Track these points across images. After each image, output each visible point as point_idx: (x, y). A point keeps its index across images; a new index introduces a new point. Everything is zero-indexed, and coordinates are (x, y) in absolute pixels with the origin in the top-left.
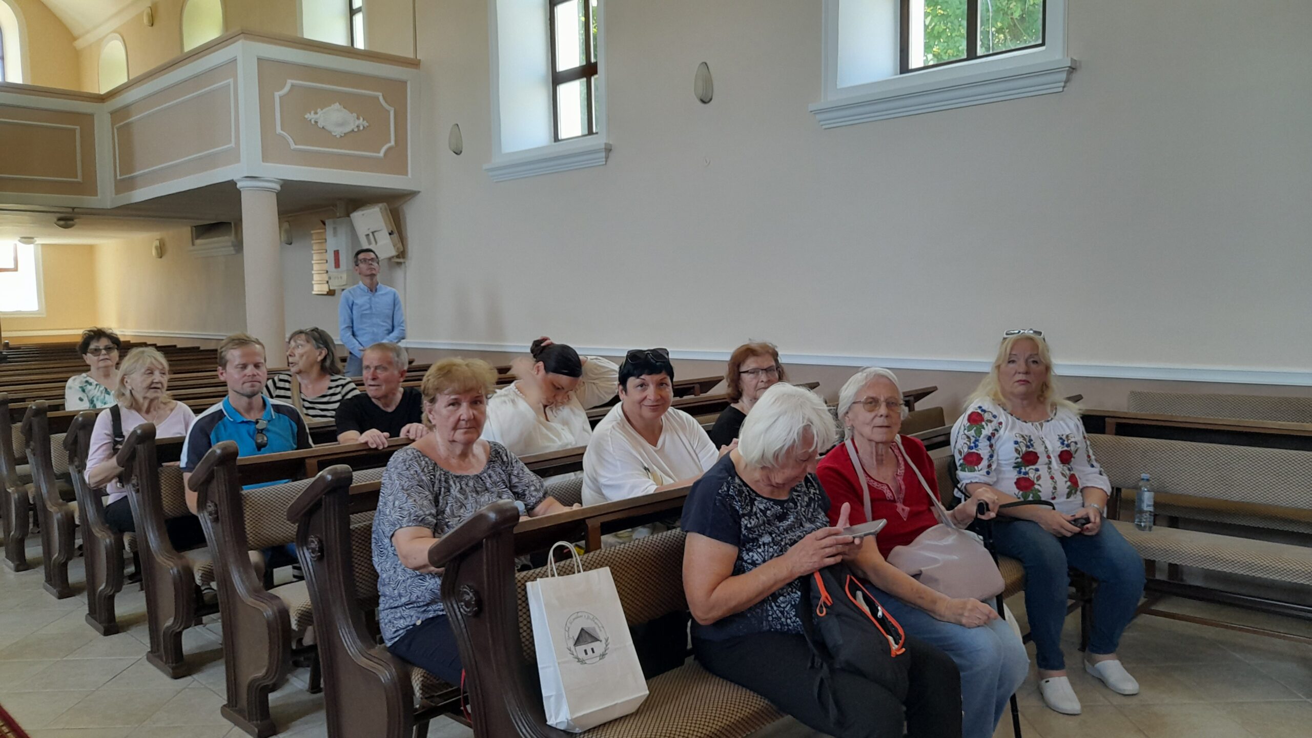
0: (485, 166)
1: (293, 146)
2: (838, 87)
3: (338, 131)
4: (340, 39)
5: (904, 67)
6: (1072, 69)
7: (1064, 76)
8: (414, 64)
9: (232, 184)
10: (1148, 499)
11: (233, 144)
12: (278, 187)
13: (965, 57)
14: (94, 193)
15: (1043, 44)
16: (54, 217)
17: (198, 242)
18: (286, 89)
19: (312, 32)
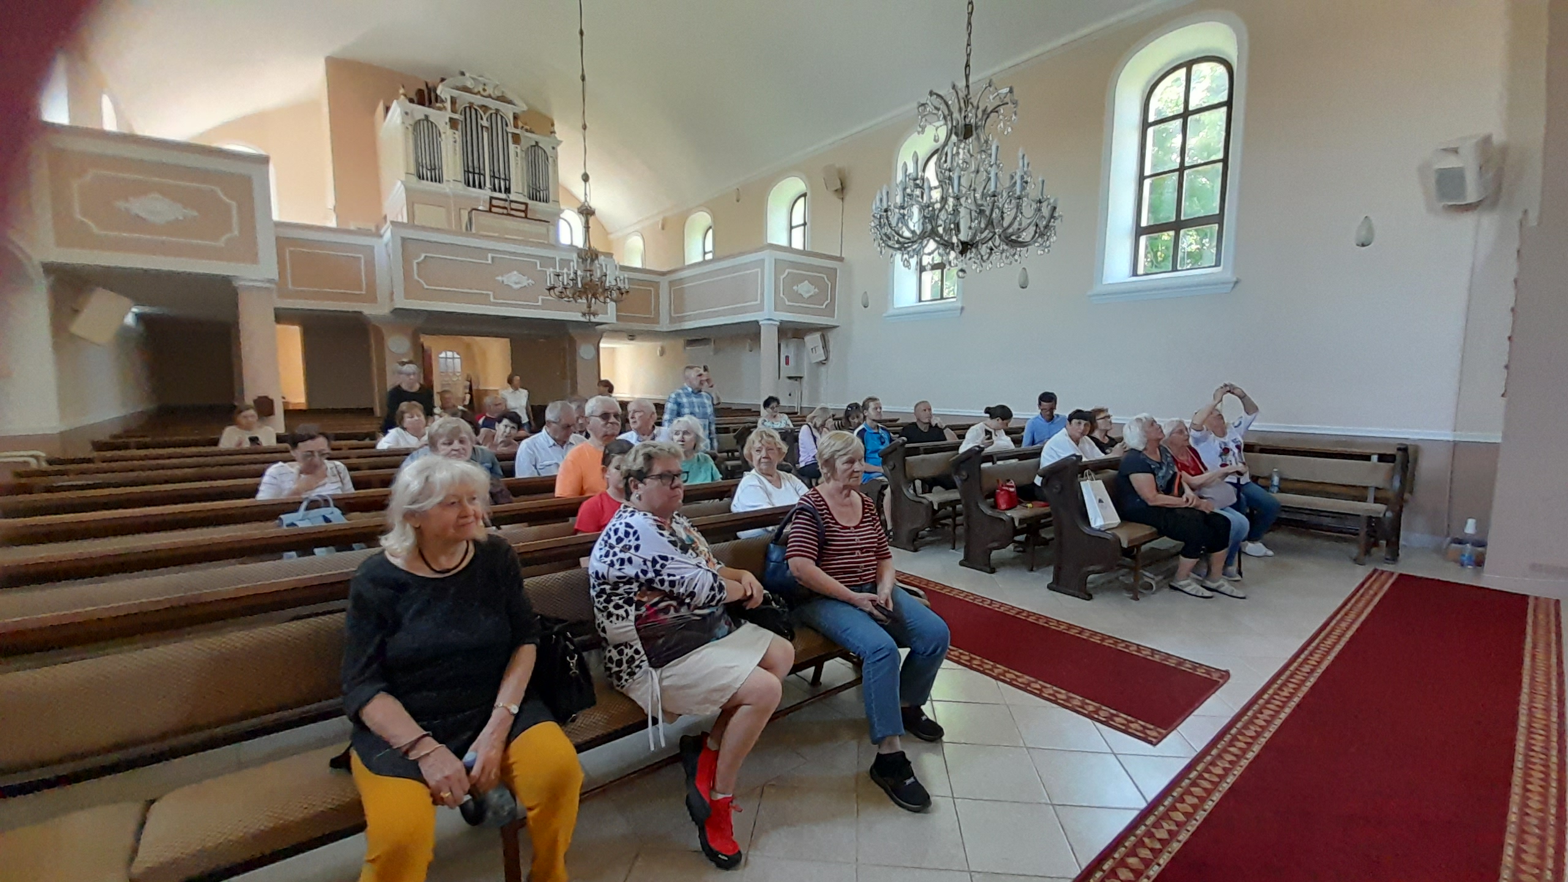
0: (884, 315)
1: (787, 303)
2: (1104, 283)
3: (806, 296)
4: (784, 242)
5: (1135, 273)
6: (1236, 283)
7: (1232, 285)
8: (840, 259)
9: (757, 322)
10: (1276, 480)
11: (758, 302)
12: (778, 323)
13: (1170, 269)
14: (658, 323)
15: (1217, 265)
16: (626, 335)
17: (688, 348)
18: (786, 273)
19: (772, 240)
